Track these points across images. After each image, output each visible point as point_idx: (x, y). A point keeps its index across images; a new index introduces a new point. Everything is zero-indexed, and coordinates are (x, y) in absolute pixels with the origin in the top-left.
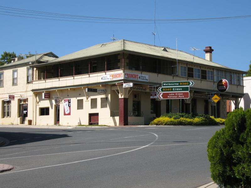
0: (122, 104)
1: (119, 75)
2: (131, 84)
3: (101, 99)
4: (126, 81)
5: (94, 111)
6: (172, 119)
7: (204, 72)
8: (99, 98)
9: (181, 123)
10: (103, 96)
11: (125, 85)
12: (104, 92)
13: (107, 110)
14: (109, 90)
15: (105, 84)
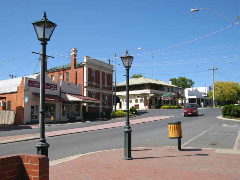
0: (148, 102)
1: (148, 91)
2: (153, 95)
3: (140, 99)
4: (150, 93)
5: (137, 104)
6: (168, 106)
7: (172, 89)
8: (139, 99)
9: (171, 108)
10: (141, 99)
11: (151, 95)
12: (141, 97)
13: (143, 104)
14: (143, 96)
15: (142, 94)
